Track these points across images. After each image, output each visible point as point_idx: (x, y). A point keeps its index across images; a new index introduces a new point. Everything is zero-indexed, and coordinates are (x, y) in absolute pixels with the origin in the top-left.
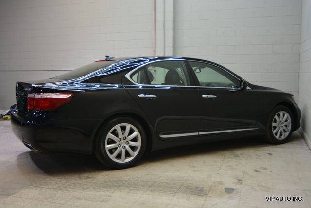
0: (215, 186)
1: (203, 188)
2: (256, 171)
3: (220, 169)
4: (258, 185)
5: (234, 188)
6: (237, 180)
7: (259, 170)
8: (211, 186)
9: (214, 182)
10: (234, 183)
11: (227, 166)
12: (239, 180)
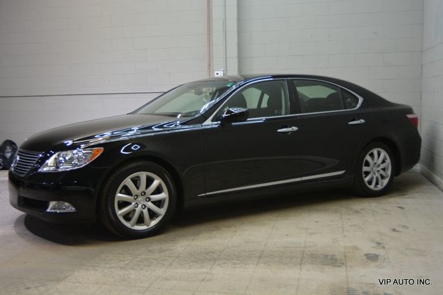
0: (349, 252)
1: (335, 255)
2: (394, 230)
3: (343, 230)
4: (407, 249)
5: (377, 253)
6: (376, 244)
7: (397, 229)
8: (345, 253)
9: (345, 248)
10: (373, 247)
11: (351, 226)
12: (379, 244)
